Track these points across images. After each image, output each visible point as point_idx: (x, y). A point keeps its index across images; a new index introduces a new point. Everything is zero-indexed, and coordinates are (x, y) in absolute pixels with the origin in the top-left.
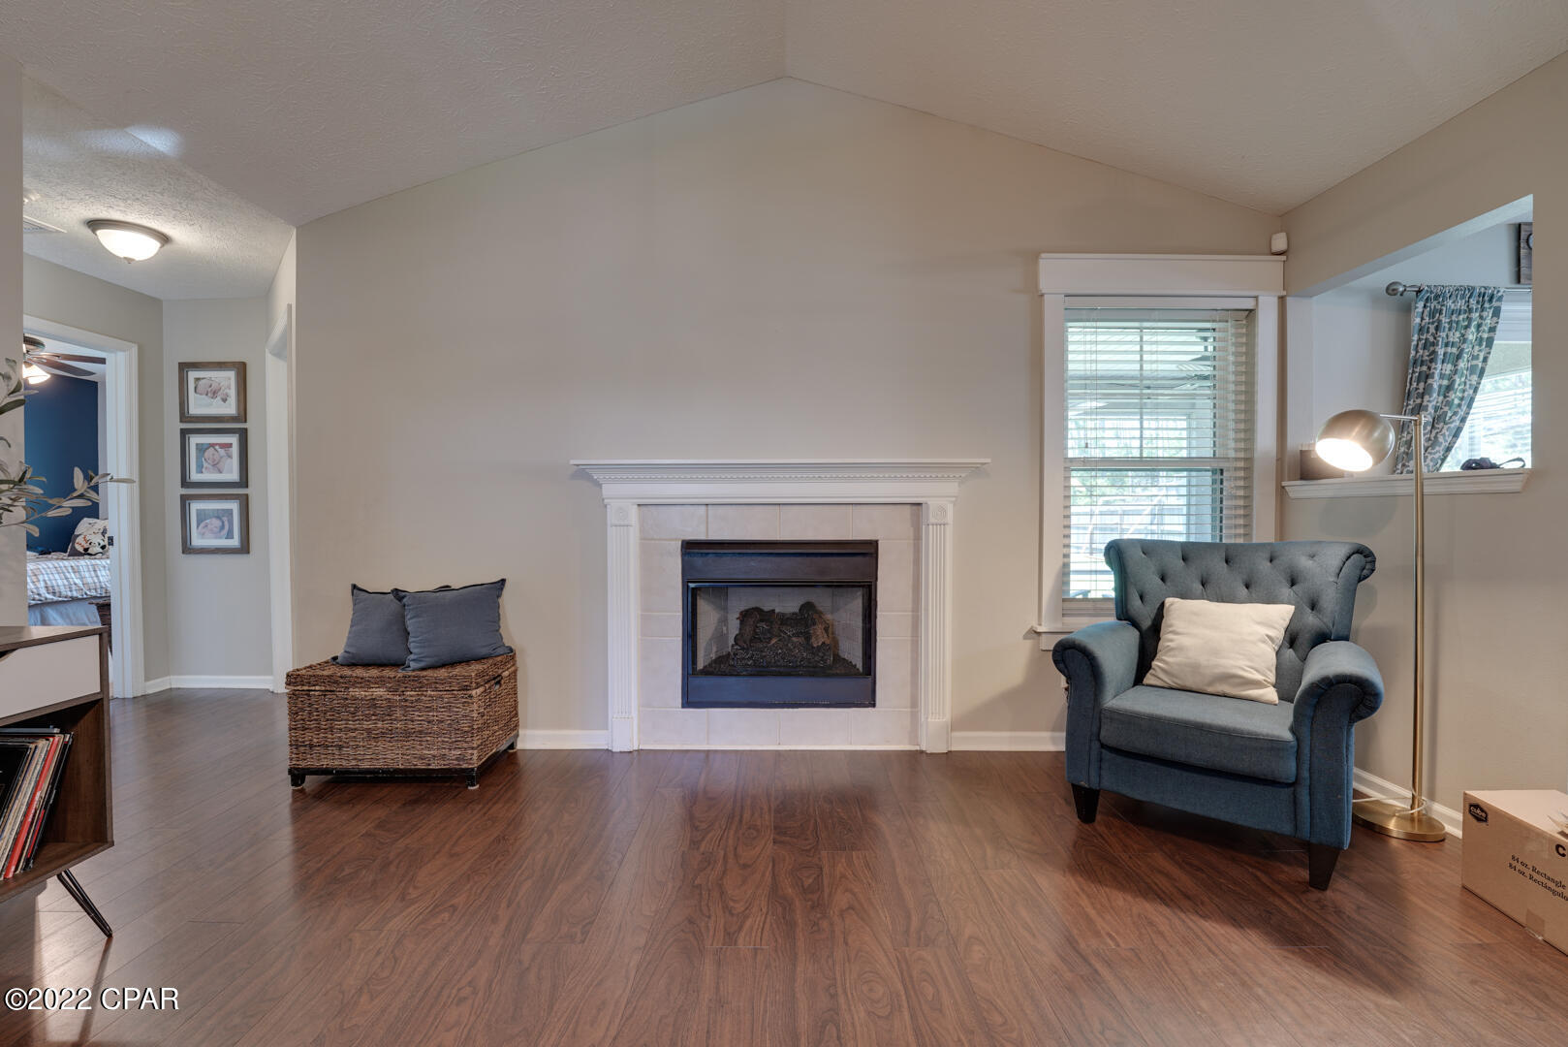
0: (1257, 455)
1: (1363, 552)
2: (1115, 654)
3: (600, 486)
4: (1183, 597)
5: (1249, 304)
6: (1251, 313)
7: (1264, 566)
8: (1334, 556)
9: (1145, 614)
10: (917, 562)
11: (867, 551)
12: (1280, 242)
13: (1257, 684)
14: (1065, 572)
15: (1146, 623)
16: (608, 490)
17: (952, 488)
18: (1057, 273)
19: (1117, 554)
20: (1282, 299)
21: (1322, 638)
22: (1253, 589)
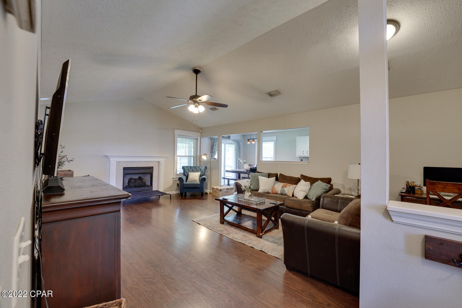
0: (198, 156)
1: (206, 167)
2: (184, 178)
3: (109, 158)
4: (190, 172)
5: (197, 138)
6: (197, 139)
7: (198, 168)
8: (204, 167)
9: (186, 174)
10: (159, 169)
11: (152, 168)
12: (200, 131)
13: (197, 180)
14: (177, 171)
15: (187, 175)
16: (111, 159)
17: (164, 159)
18: (177, 132)
19: (183, 168)
20: (200, 138)
21: (203, 175)
22: (197, 171)
